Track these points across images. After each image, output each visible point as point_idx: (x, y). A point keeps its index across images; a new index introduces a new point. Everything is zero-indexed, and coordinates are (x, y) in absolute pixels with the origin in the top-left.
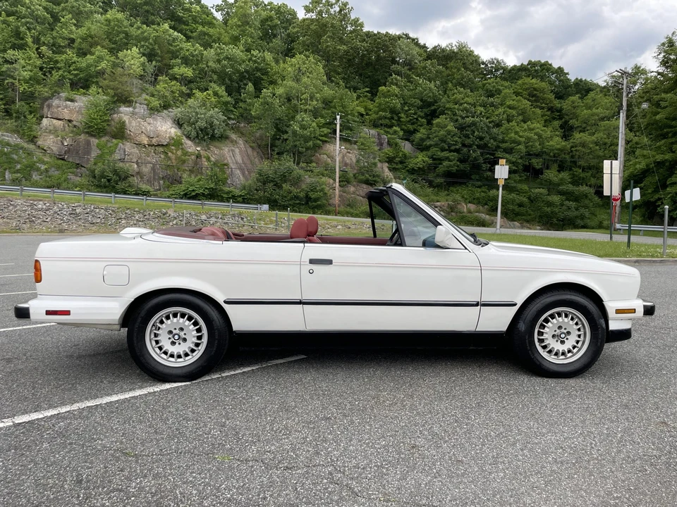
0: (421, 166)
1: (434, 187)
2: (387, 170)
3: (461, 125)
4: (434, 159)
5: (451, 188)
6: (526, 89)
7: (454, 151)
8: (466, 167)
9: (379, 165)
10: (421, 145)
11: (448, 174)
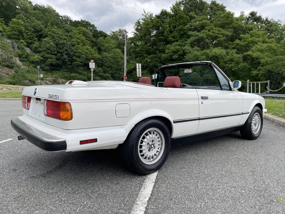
0: (37, 60)
1: (44, 71)
2: (18, 61)
3: (57, 43)
4: (44, 58)
5: (53, 72)
6: (82, 32)
7: (54, 54)
8: (60, 62)
9: (14, 58)
10: (36, 50)
11: (51, 65)
